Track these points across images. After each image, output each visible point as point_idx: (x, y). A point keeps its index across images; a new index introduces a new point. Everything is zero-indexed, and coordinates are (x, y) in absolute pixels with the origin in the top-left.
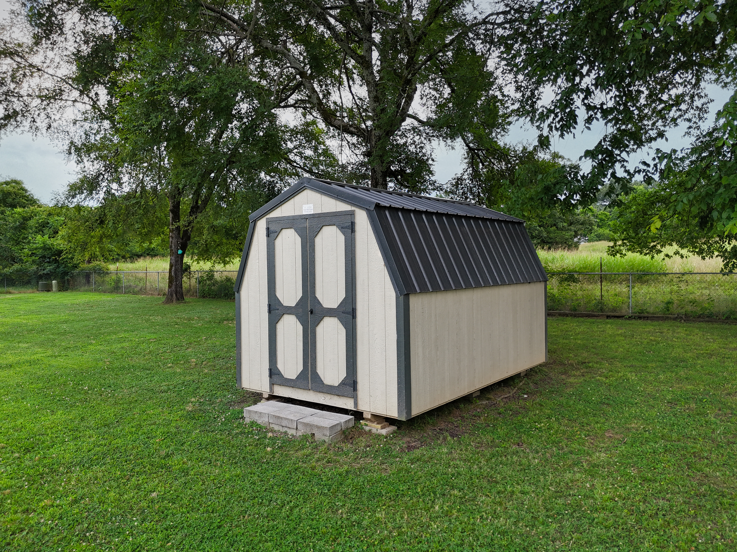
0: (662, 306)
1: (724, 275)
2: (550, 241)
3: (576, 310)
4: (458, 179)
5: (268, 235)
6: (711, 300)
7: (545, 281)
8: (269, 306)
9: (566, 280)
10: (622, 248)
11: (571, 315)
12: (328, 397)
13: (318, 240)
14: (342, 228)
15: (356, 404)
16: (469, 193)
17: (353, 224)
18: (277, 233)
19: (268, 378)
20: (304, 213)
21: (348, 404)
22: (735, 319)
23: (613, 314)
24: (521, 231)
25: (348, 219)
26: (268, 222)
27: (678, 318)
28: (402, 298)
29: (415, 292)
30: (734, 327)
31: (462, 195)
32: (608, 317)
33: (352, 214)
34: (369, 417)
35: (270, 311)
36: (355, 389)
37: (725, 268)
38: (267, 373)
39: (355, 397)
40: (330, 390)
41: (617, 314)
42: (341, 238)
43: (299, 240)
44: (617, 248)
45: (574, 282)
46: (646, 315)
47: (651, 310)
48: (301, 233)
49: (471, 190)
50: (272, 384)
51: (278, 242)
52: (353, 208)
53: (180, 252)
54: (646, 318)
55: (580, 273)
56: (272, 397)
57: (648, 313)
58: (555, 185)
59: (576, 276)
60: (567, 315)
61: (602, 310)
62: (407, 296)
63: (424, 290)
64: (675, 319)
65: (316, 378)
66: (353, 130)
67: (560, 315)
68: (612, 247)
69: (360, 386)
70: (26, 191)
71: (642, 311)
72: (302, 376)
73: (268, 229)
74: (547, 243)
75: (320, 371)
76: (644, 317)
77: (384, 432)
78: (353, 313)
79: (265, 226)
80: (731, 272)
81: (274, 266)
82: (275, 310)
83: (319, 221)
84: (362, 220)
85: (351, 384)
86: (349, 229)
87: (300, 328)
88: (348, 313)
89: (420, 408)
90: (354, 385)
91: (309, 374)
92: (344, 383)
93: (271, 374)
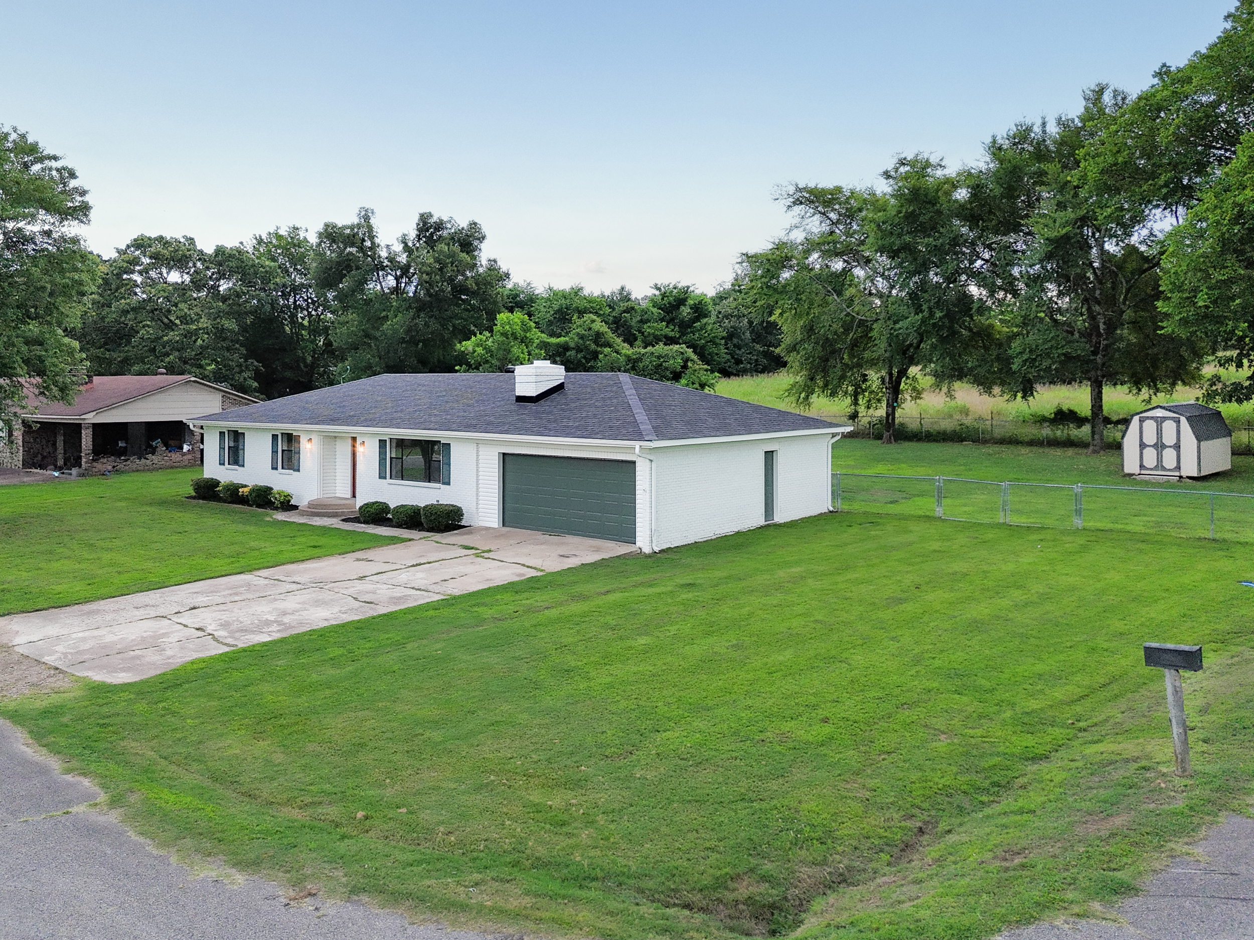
5: (1139, 421)
8: (1140, 445)
12: (1167, 472)
13: (1164, 425)
14: (1175, 421)
15: (1180, 474)
17: (1180, 421)
18: (1144, 421)
19: (1139, 468)
20: (1158, 416)
21: (1177, 474)
25: (1177, 419)
26: (1140, 417)
28: (1198, 441)
29: (1202, 440)
33: (1180, 418)
34: (1185, 477)
38: (1138, 466)
39: (1180, 472)
40: (1169, 470)
42: (1174, 424)
43: (1155, 424)
48: (1156, 422)
50: (1141, 470)
51: (1145, 424)
52: (1180, 416)
56: (1140, 474)
62: (1200, 441)
63: (1205, 439)
65: (1163, 467)
69: (1182, 468)
72: (1156, 466)
73: (1139, 419)
75: (1164, 465)
77: (1190, 481)
81: (1142, 432)
82: (1143, 446)
83: (1165, 419)
84: (1183, 420)
85: (1178, 468)
86: (1178, 422)
87: (1156, 452)
88: (1177, 447)
89: (1203, 474)
90: (1180, 468)
91: (1160, 466)
92: (1175, 468)
93: (1140, 466)
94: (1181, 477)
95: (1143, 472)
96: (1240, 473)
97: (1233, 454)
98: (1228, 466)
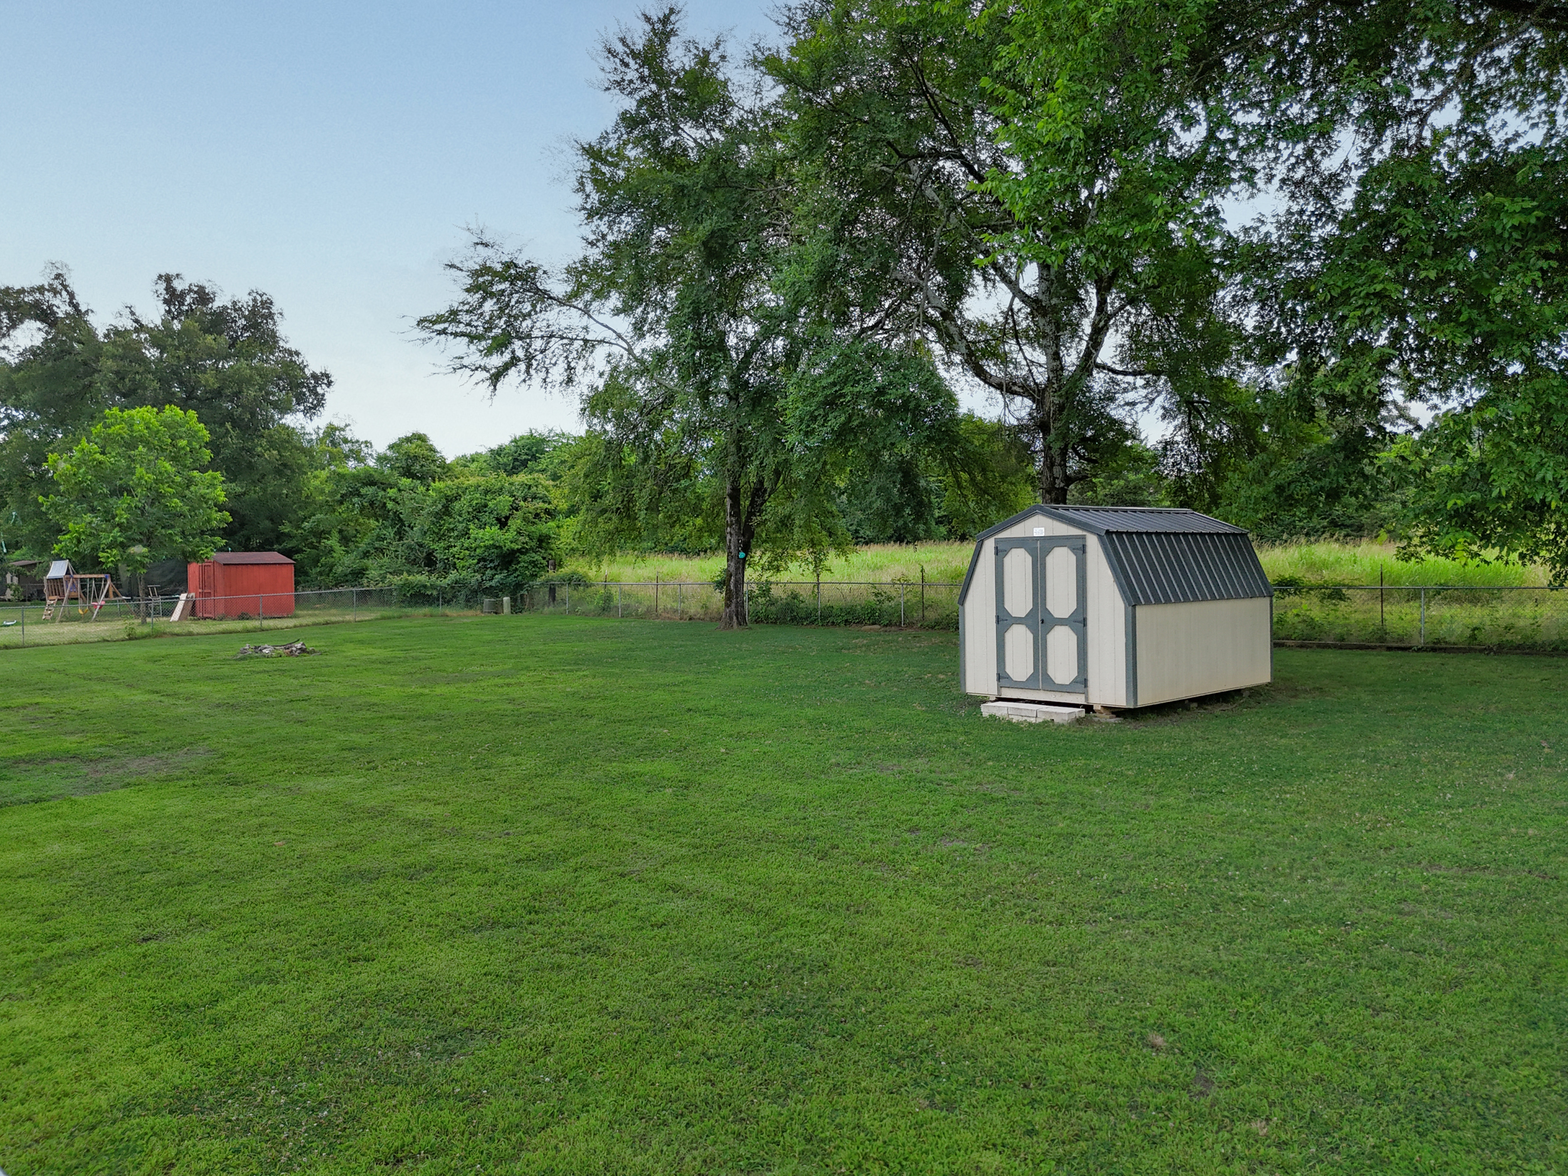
0: (1468, 633)
1: (1552, 590)
2: (1348, 522)
3: (1343, 640)
4: (1167, 443)
5: (997, 553)
6: (1536, 626)
7: (1271, 597)
8: (998, 617)
9: (1330, 596)
10: (1419, 549)
11: (1335, 647)
12: (1059, 694)
13: (1049, 560)
14: (1073, 550)
15: (1087, 699)
16: (1183, 464)
17: (1084, 546)
18: (1006, 552)
19: (996, 682)
20: (1035, 535)
21: (1080, 699)
22: (1566, 651)
23: (1395, 645)
24: (1244, 542)
25: (1080, 543)
26: (996, 541)
27: (1487, 650)
28: (1130, 608)
29: (1140, 604)
30: (1562, 662)
31: (1173, 466)
32: (1389, 649)
33: (1083, 538)
34: (1099, 708)
35: (998, 622)
36: (1086, 686)
37: (1555, 580)
38: (995, 677)
39: (1086, 694)
40: (1062, 689)
41: (1403, 645)
42: (1073, 558)
43: (1029, 559)
44: (1412, 549)
45: (1341, 599)
46: (1444, 645)
47: (1453, 639)
48: (1032, 552)
49: (1187, 459)
50: (1000, 687)
51: (1007, 560)
52: (1085, 533)
53: (742, 555)
54: (1445, 650)
55: (1349, 587)
56: (999, 699)
57: (1446, 643)
58: (1289, 484)
59: (1344, 591)
60: (1326, 646)
61: (1382, 639)
62: (1134, 606)
63: (1148, 602)
64: (1481, 651)
65: (1047, 679)
66: (1018, 389)
67: (1319, 646)
68: (1404, 548)
69: (1090, 683)
70: (435, 451)
71: (1438, 641)
72: (1033, 677)
73: (996, 548)
74: (1343, 526)
75: (1050, 672)
76: (1441, 649)
77: (1113, 720)
78: (1084, 622)
79: (993, 545)
80: (1561, 585)
81: (1003, 582)
82: (1003, 620)
83: (1050, 542)
84: (1093, 543)
85: (1082, 682)
86: (1081, 550)
87: (1030, 636)
88: (1079, 621)
89: (1144, 700)
90: (1085, 682)
91: (1040, 676)
92: (1075, 681)
93: (999, 678)
94: (1089, 708)
95: (1007, 693)
96: (1295, 693)
97: (1277, 644)
98: (1261, 675)
